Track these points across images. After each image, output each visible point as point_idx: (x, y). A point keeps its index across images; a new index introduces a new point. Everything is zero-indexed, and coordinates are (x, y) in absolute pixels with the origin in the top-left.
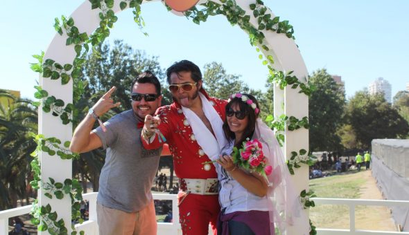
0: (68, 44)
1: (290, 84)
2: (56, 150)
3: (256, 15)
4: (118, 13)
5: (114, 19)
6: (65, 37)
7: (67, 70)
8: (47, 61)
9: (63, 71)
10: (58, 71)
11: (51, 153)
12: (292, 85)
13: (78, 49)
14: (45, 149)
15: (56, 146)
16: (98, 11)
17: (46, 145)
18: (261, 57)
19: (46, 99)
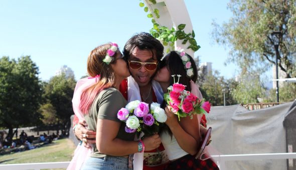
1: (181, 39)
12: (183, 40)
18: (146, 9)
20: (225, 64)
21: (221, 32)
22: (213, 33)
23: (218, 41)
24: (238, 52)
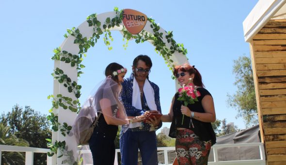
0: (75, 43)
2: (68, 105)
3: (169, 41)
4: (103, 30)
5: (101, 33)
6: (74, 38)
7: (75, 58)
8: (63, 52)
9: (72, 58)
10: (70, 58)
11: (65, 108)
13: (81, 47)
14: (62, 105)
15: (68, 103)
16: (93, 27)
17: (62, 102)
19: (62, 75)
20: (236, 118)
21: (232, 100)
22: (228, 101)
23: (231, 105)
24: (243, 111)
